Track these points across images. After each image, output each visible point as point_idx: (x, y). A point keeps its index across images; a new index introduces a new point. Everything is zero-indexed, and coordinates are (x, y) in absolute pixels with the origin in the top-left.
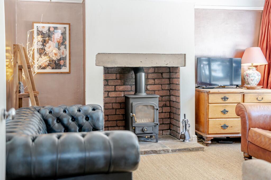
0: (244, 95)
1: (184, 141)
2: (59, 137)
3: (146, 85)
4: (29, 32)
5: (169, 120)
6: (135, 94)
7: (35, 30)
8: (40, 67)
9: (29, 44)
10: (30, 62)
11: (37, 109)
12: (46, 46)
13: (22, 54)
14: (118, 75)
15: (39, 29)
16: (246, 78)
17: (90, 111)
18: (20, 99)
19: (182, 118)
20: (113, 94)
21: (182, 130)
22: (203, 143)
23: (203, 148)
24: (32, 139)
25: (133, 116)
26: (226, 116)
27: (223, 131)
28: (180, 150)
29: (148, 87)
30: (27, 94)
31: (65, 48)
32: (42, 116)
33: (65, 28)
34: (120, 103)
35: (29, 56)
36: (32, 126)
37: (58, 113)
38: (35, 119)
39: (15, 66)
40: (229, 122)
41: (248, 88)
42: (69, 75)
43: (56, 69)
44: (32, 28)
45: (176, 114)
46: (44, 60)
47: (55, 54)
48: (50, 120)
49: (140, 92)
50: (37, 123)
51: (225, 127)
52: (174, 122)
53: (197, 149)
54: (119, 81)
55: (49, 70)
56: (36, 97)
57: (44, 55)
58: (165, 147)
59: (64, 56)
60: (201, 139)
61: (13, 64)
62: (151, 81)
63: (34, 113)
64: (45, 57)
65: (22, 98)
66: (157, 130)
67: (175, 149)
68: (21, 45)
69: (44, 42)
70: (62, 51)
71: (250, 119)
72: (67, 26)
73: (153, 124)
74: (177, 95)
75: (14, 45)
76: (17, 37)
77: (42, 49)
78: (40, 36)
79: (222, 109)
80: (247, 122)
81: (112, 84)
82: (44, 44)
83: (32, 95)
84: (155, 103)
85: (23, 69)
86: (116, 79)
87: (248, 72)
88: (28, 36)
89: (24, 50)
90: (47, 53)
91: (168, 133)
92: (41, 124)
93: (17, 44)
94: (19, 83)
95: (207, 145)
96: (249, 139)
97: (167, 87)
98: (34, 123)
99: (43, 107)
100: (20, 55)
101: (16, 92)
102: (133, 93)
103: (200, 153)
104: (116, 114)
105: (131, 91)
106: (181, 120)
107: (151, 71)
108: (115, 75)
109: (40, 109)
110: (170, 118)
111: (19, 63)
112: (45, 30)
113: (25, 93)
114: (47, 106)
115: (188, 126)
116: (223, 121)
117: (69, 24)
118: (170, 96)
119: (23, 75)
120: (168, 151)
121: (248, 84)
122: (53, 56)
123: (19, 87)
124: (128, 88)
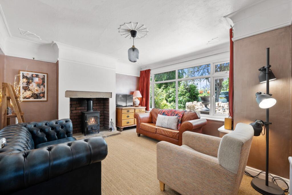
0: (135, 109)
1: (111, 131)
2: (49, 149)
3: (93, 106)
4: (16, 76)
5: (103, 122)
6: (87, 111)
7: (21, 75)
8: (25, 98)
9: (16, 83)
10: (17, 94)
11: (24, 125)
12: (29, 85)
13: (10, 89)
14: (77, 102)
15: (24, 75)
16: (135, 102)
17: (64, 122)
18: (8, 119)
19: (110, 120)
20: (74, 112)
21: (110, 126)
22: (119, 131)
23: (120, 133)
24: (23, 156)
25: (87, 122)
26: (129, 118)
27: (127, 125)
28: (110, 136)
29: (93, 107)
30: (14, 115)
31: (44, 87)
32: (28, 129)
33: (44, 76)
34: (79, 116)
35: (16, 91)
36: (21, 140)
37: (41, 126)
38: (23, 133)
39: (3, 97)
40: (129, 121)
41: (136, 107)
42: (47, 102)
43: (37, 98)
44: (19, 73)
45: (107, 119)
46: (28, 93)
47: (37, 90)
48: (35, 131)
49: (90, 110)
50: (25, 136)
51: (128, 123)
52: (106, 122)
53: (118, 134)
54: (78, 105)
55: (31, 99)
56: (22, 117)
57: (28, 91)
58: (103, 135)
59: (43, 91)
60: (118, 129)
61: (1, 96)
62: (95, 105)
63: (22, 128)
64: (29, 92)
65: (9, 118)
66: (99, 128)
67: (108, 135)
68: (10, 83)
69: (28, 83)
70: (41, 89)
71: (140, 119)
72: (46, 75)
73: (97, 125)
74: (108, 110)
75: (3, 83)
76: (5, 79)
77: (26, 87)
78: (25, 79)
79: (127, 116)
80: (139, 121)
81: (74, 106)
82: (29, 84)
83: (19, 115)
84: (98, 115)
85: (10, 100)
86: (76, 104)
87: (135, 100)
88: (15, 78)
89: (12, 86)
90: (30, 89)
91: (103, 128)
92: (28, 135)
93: (5, 82)
94: (8, 108)
95: (121, 131)
96: (140, 128)
97: (102, 107)
98: (22, 137)
99: (29, 123)
100: (8, 89)
101: (5, 114)
102: (86, 110)
103: (119, 135)
104: (76, 122)
105: (85, 109)
106: (110, 122)
107: (95, 100)
108: (76, 102)
109: (26, 125)
110: (104, 121)
111: (7, 95)
112: (29, 76)
113: (12, 114)
114: (32, 122)
115: (113, 124)
116: (127, 121)
117: (47, 74)
118: (104, 111)
119: (10, 103)
120: (105, 137)
121: (135, 105)
122: (35, 91)
123: (8, 111)
124: (83, 108)
